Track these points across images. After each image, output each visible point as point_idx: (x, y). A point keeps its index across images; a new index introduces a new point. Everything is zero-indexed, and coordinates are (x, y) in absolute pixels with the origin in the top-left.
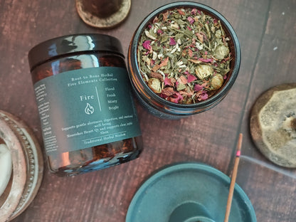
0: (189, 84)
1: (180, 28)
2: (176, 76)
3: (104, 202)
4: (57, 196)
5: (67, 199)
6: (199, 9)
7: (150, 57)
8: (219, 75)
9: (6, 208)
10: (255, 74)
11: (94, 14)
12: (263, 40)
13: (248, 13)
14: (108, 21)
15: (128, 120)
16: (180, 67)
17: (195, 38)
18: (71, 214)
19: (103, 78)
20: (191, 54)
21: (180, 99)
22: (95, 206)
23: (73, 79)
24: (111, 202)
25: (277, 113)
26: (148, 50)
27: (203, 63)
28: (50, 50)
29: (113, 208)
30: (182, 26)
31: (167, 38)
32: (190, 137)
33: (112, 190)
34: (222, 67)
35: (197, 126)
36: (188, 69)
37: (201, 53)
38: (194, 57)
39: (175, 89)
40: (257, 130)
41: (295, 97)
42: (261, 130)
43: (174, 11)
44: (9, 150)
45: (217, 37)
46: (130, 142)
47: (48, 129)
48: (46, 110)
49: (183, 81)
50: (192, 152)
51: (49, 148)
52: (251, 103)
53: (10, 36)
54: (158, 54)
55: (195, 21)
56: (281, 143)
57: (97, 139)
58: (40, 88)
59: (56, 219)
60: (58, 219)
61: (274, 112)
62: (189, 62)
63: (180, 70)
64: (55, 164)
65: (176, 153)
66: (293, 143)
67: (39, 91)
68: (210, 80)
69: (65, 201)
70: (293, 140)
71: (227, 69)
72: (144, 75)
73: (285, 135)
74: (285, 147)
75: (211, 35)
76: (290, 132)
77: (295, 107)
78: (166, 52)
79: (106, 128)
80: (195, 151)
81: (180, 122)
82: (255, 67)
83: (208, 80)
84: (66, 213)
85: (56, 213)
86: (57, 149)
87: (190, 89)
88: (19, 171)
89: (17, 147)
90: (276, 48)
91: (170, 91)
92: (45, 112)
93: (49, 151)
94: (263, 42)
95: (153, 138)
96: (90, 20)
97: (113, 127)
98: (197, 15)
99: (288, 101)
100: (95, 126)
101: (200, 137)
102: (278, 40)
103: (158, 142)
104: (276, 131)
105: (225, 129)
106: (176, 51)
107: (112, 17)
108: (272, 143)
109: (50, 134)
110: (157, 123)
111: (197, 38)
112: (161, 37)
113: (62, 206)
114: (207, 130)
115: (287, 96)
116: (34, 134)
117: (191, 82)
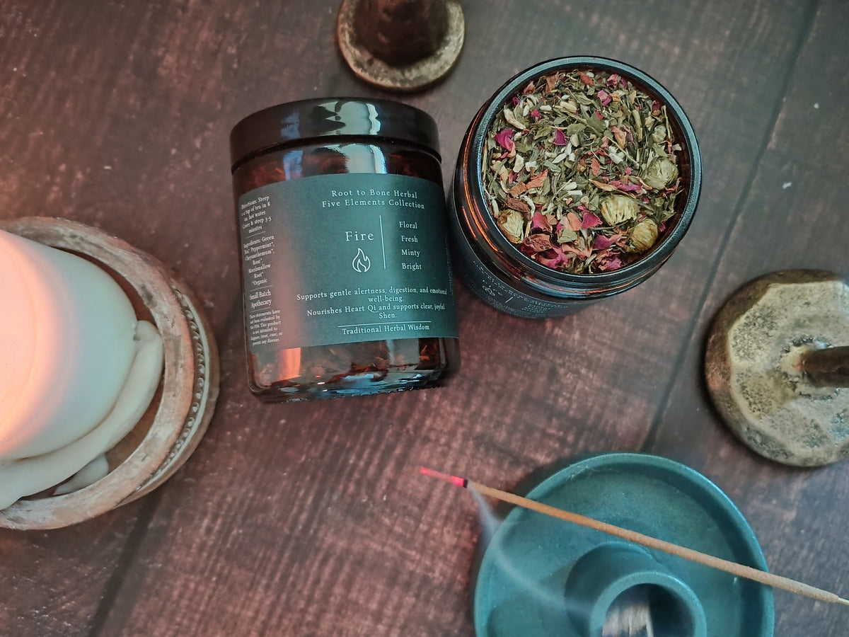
0: (584, 233)
1: (579, 112)
2: (559, 212)
3: (346, 488)
4: (240, 461)
5: (262, 470)
6: (626, 76)
7: (509, 166)
8: (651, 221)
9: (137, 462)
10: (731, 240)
11: (377, 55)
12: (761, 162)
13: (733, 95)
14: (407, 74)
15: (438, 299)
16: (570, 193)
17: (608, 136)
18: (266, 508)
19: (397, 199)
20: (596, 170)
21: (561, 263)
22: (326, 495)
23: (334, 193)
24: (363, 491)
25: (772, 332)
26: (505, 150)
27: (619, 192)
28: (285, 125)
29: (365, 505)
30: (585, 109)
31: (549, 129)
32: (563, 365)
33: (368, 464)
34: (658, 203)
35: (582, 343)
36: (585, 199)
37: (618, 170)
38: (603, 177)
39: (554, 240)
40: (720, 368)
41: (818, 302)
42: (729, 368)
43: (571, 75)
44: (160, 335)
45: (657, 140)
46: (435, 346)
47: (262, 295)
48: (263, 254)
49: (573, 225)
50: (563, 401)
51: (258, 337)
52: (714, 305)
53: (176, 81)
54: (526, 161)
55: (612, 101)
56: (773, 402)
57: (370, 327)
58: (256, 205)
59: (232, 513)
60: (236, 514)
61: (766, 329)
62: (590, 186)
63: (568, 201)
64: (267, 373)
65: (526, 399)
66: (800, 408)
67: (253, 210)
68: (629, 230)
69: (258, 476)
70: (801, 400)
71: (668, 210)
72: (491, 200)
73: (782, 386)
74: (782, 412)
75: (643, 135)
76: (796, 379)
77: (814, 325)
78: (543, 159)
79: (392, 307)
80: (569, 400)
81: (544, 328)
82: (733, 222)
83: (626, 229)
84: (255, 503)
85: (234, 499)
86: (277, 340)
87: (586, 244)
88: (177, 385)
89: (179, 330)
90: (789, 184)
91: (543, 242)
92: (262, 257)
93: (259, 343)
94: (759, 168)
95: (476, 358)
96: (366, 66)
97: (406, 307)
98: (618, 88)
99: (800, 308)
100: (371, 300)
101: (586, 368)
102: (795, 167)
103: (487, 367)
104: (763, 374)
105: (646, 357)
106: (565, 160)
107: (418, 68)
108: (751, 399)
109: (267, 306)
110: (490, 323)
111: (612, 136)
112: (538, 127)
113: (250, 485)
114: (604, 353)
115: (798, 298)
116: (206, 313)
117: (589, 229)
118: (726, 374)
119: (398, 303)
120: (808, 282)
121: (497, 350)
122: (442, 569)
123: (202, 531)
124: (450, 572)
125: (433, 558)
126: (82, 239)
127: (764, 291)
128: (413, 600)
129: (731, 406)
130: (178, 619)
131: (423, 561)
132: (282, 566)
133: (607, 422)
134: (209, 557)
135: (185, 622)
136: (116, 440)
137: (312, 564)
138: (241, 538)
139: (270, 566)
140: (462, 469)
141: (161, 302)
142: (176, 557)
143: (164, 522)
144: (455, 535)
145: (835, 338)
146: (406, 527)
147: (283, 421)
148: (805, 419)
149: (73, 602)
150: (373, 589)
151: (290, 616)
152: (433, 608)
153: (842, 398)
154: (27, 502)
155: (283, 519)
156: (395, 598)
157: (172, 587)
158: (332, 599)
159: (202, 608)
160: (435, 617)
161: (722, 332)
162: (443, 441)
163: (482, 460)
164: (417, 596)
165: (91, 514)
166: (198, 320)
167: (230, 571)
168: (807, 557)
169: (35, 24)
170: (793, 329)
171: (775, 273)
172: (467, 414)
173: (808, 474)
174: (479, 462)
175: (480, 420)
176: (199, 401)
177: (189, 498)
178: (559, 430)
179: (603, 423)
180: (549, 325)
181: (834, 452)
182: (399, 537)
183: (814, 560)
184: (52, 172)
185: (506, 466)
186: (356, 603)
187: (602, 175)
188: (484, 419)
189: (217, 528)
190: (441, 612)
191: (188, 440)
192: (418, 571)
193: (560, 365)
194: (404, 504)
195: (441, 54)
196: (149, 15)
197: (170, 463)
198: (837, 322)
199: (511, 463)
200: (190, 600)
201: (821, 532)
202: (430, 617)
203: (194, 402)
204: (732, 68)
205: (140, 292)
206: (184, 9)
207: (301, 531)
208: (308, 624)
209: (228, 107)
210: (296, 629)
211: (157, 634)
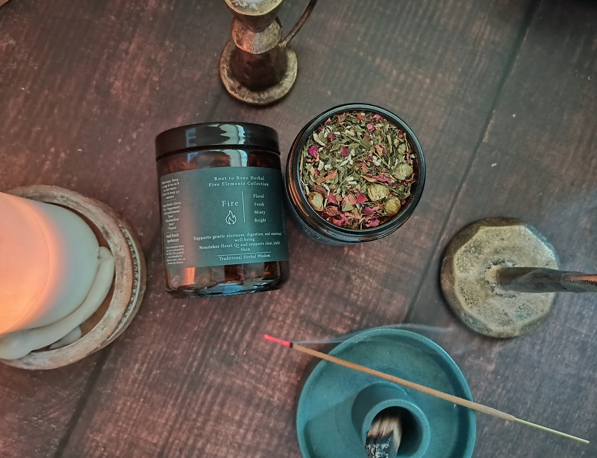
0: (358, 205)
1: (356, 136)
2: (343, 194)
3: (221, 347)
4: (158, 330)
5: (171, 335)
6: (384, 116)
7: (316, 166)
8: (397, 199)
9: (99, 331)
10: (459, 198)
11: (243, 84)
12: (478, 150)
13: (462, 109)
14: (262, 96)
15: (276, 238)
16: (350, 183)
17: (372, 150)
18: (174, 357)
19: (252, 181)
20: (365, 170)
21: (344, 222)
22: (209, 351)
23: (216, 179)
24: (232, 348)
25: (480, 256)
26: (313, 158)
27: (378, 182)
29: (233, 357)
30: (359, 134)
31: (338, 146)
32: (354, 274)
33: (235, 332)
34: (401, 189)
35: (366, 260)
36: (358, 187)
37: (378, 170)
39: (340, 209)
40: (449, 277)
41: (509, 238)
42: (454, 278)
43: (352, 115)
44: (113, 255)
45: (400, 153)
46: (274, 266)
47: (174, 236)
48: (175, 212)
49: (351, 201)
50: (354, 296)
51: (171, 260)
52: (447, 237)
53: (121, 97)
54: (325, 164)
55: (375, 130)
56: (480, 298)
57: (235, 256)
58: (170, 183)
59: (153, 361)
60: (155, 361)
61: (476, 254)
62: (361, 179)
63: (349, 187)
64: (176, 280)
65: (332, 294)
66: (495, 302)
67: (169, 186)
68: (384, 204)
69: (169, 338)
70: (498, 298)
71: (407, 192)
72: (305, 186)
73: (486, 289)
74: (485, 305)
75: (393, 149)
76: (494, 285)
77: (506, 252)
78: (335, 163)
79: (248, 244)
80: (358, 295)
81: (343, 251)
82: (460, 187)
83: (382, 203)
84: (167, 355)
85: (154, 352)
86: (182, 262)
87: (358, 212)
88: (122, 285)
89: (124, 253)
90: (495, 164)
91: (334, 211)
92: (173, 214)
93: (171, 263)
94: (477, 154)
95: (302, 269)
96: (237, 90)
97: (256, 244)
98: (379, 122)
99: (497, 242)
100: (236, 240)
101: (368, 276)
102: (499, 154)
103: (308, 274)
104: (473, 282)
105: (405, 269)
106: (347, 164)
107: (268, 92)
108: (467, 297)
109: (176, 242)
110: (311, 247)
111: (375, 150)
112: (332, 145)
113: (164, 344)
114: (380, 267)
115: (497, 236)
116: (138, 240)
117: (360, 204)
118: (452, 282)
119: (251, 242)
120: (503, 226)
121: (314, 264)
122: (278, 397)
123: (135, 371)
124: (284, 398)
125: (273, 389)
126: (68, 199)
127: (476, 231)
128: (261, 414)
129: (455, 300)
130: (120, 424)
131: (267, 391)
132: (183, 393)
133: (380, 309)
134: (138, 387)
135: (124, 426)
136: (87, 317)
137: (200, 392)
138: (158, 375)
139: (175, 393)
140: (292, 336)
141: (114, 236)
142: (119, 387)
143: (112, 366)
144: (287, 376)
145: (519, 260)
146: (257, 371)
147: (184, 306)
148: (499, 309)
149: (57, 413)
150: (237, 408)
151: (187, 423)
152: (273, 419)
153: (522, 297)
154: (34, 353)
155: (184, 365)
156: (250, 414)
157: (117, 404)
158: (213, 413)
159: (134, 417)
160: (275, 425)
161: (451, 255)
162: (280, 319)
164: (263, 412)
165: (71, 361)
166: (134, 245)
167: (152, 395)
168: (501, 393)
169: (35, 61)
170: (493, 254)
171: (485, 219)
172: (296, 303)
173: (503, 343)
174: (302, 332)
175: (303, 307)
176: (135, 294)
177: (127, 351)
178: (351, 313)
179: (377, 309)
180: (346, 249)
181: (517, 329)
182: (253, 377)
183: (505, 395)
184: (47, 152)
186: (227, 416)
187: (368, 173)
188: (306, 306)
189: (144, 369)
190: (278, 422)
191: (128, 317)
192: (264, 397)
193: (353, 273)
194: (257, 357)
195: (283, 83)
196: (105, 57)
197: (117, 331)
198: (520, 250)
199: (321, 333)
200: (127, 412)
201: (510, 378)
202: (271, 425)
203: (133, 294)
204: (462, 92)
205: (101, 231)
206: (127, 52)
207: (194, 372)
208: (198, 428)
209: (153, 114)
210: (190, 431)
211: (107, 432)
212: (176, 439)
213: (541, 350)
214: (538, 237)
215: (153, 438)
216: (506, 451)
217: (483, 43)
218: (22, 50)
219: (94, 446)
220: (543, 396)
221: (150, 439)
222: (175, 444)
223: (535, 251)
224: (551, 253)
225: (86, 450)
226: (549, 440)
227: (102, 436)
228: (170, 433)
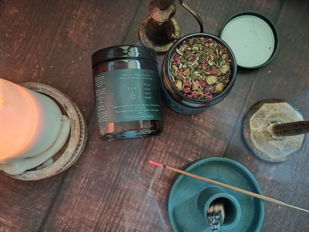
0: (201, 87)
1: (199, 50)
2: (193, 81)
3: (128, 169)
4: (94, 160)
5: (101, 163)
6: (214, 39)
7: (178, 66)
8: (222, 84)
9: (62, 159)
10: (251, 90)
15: (156, 108)
16: (196, 75)
17: (208, 58)
18: (102, 175)
19: (144, 77)
20: (204, 68)
21: (194, 96)
22: (121, 171)
23: (124, 75)
24: (133, 170)
25: (264, 119)
26: (177, 62)
27: (212, 75)
29: (134, 175)
30: (201, 49)
31: (190, 55)
32: (197, 130)
33: (135, 161)
34: (224, 78)
35: (203, 123)
36: (201, 77)
37: (211, 68)
39: (191, 89)
40: (247, 130)
41: (279, 109)
42: (250, 130)
43: (197, 39)
44: (69, 119)
45: (223, 58)
46: (155, 123)
47: (102, 106)
48: (102, 94)
49: (197, 85)
50: (197, 141)
51: (101, 120)
52: (246, 110)
53: (73, 39)
54: (183, 65)
55: (209, 46)
56: (264, 141)
57: (135, 116)
59: (92, 177)
61: (262, 118)
62: (203, 73)
63: (196, 77)
64: (103, 131)
65: (185, 141)
66: (272, 143)
67: (99, 80)
68: (215, 86)
69: (100, 165)
70: (273, 141)
71: (227, 80)
72: (172, 77)
73: (267, 136)
74: (267, 145)
75: (219, 57)
76: (272, 134)
77: (277, 116)
78: (188, 64)
79: (142, 110)
80: (199, 141)
81: (191, 118)
82: (252, 84)
83: (213, 86)
84: (99, 173)
85: (92, 172)
86: (107, 120)
87: (201, 90)
88: (75, 135)
89: (75, 118)
90: (270, 72)
91: (188, 90)
92: (101, 95)
93: (101, 121)
95: (169, 127)
97: (146, 110)
98: (211, 43)
99: (273, 111)
100: (135, 108)
101: (205, 131)
102: (272, 66)
103: (173, 130)
104: (261, 132)
105: (224, 127)
106: (195, 65)
108: (257, 140)
109: (103, 110)
110: (174, 116)
111: (209, 57)
112: (187, 54)
113: (97, 168)
114: (211, 126)
115: (272, 108)
116: (83, 113)
117: (202, 86)
118: (249, 133)
119: (144, 109)
120: (275, 103)
121: (176, 125)
122: (158, 195)
123: (82, 183)
124: (161, 196)
125: (155, 191)
126: (45, 89)
127: (262, 106)
128: (149, 205)
129: (251, 142)
130: (74, 211)
131: (152, 192)
132: (107, 194)
133: (211, 148)
134: (84, 191)
135: (77, 212)
136: (56, 152)
137: (117, 193)
138: (94, 185)
139: (104, 194)
140: (165, 162)
141: (70, 109)
142: (74, 191)
143: (70, 180)
144: (163, 184)
145: (284, 120)
146: (147, 181)
147: (108, 148)
148: (274, 147)
149: (41, 205)
150: (137, 201)
151: (110, 210)
153: (287, 140)
154: (28, 172)
155: (108, 179)
156: (144, 204)
157: (72, 200)
158: (124, 204)
159: (82, 207)
161: (248, 119)
162: (159, 154)
163: (171, 160)
166: (81, 115)
167: (91, 195)
168: (276, 192)
169: (28, 20)
170: (271, 118)
171: (266, 100)
172: (167, 145)
174: (170, 161)
175: (171, 147)
176: (81, 141)
177: (78, 172)
178: (196, 151)
179: (210, 148)
180: (193, 117)
181: (284, 157)
182: (145, 185)
183: (278, 193)
184: (34, 68)
185: (179, 162)
186: (131, 206)
187: (206, 69)
188: (172, 147)
189: (87, 182)
191: (78, 153)
194: (146, 174)
196: (65, 18)
197: (72, 160)
198: (285, 116)
199: (181, 161)
200: (78, 204)
201: (281, 184)
203: (80, 141)
205: (63, 106)
206: (76, 15)
207: (113, 183)
208: (116, 212)
209: (90, 47)
210: (112, 214)
211: (67, 215)
212: (104, 218)
213: (296, 169)
214: (294, 109)
215: (92, 218)
216: (280, 222)
217: (262, 9)
218: (22, 15)
219: (61, 223)
220: (298, 193)
221: (90, 218)
222: (104, 221)
223: (293, 116)
224: (301, 117)
225: (56, 225)
226: (302, 216)
227: (64, 218)
228: (101, 216)
